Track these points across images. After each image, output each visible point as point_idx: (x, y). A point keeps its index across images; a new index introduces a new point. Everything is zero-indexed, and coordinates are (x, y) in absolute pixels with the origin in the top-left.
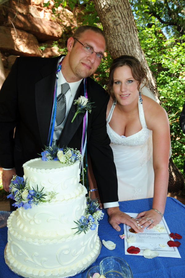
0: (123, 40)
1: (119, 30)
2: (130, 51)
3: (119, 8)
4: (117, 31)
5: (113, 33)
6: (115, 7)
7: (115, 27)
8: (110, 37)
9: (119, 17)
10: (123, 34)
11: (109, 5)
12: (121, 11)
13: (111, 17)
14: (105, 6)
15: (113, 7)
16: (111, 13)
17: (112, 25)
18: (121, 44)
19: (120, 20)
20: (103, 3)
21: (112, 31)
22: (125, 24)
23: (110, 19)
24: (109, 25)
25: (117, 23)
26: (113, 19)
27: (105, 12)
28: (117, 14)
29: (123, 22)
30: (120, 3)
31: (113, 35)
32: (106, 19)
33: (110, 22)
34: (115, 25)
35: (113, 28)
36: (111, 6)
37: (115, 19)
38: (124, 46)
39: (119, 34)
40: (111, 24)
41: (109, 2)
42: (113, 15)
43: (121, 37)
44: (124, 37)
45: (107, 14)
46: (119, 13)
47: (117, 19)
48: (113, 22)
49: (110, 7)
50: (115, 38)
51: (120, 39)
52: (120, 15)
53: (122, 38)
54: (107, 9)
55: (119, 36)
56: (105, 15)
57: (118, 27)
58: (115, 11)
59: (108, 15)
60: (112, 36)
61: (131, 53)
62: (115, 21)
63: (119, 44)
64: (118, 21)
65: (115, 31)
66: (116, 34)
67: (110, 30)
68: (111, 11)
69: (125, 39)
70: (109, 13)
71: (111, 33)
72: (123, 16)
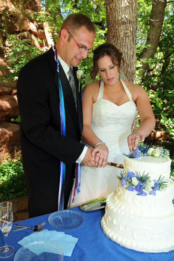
0: (128, 50)
1: (126, 41)
2: (130, 60)
3: (133, 23)
4: (124, 42)
5: (120, 43)
6: (130, 22)
7: (124, 38)
8: (117, 45)
9: (131, 31)
10: (129, 45)
11: (126, 19)
12: (133, 26)
13: (125, 29)
14: (123, 19)
15: (129, 22)
16: (125, 26)
17: (122, 36)
18: (125, 53)
19: (131, 33)
20: (121, 15)
21: (120, 40)
22: (133, 37)
23: (122, 30)
24: (119, 36)
25: (127, 35)
26: (125, 31)
27: (121, 24)
28: (130, 28)
29: (132, 35)
30: (134, 19)
31: (121, 45)
32: (119, 29)
33: (122, 33)
34: (125, 36)
35: (122, 38)
36: (128, 20)
37: (127, 32)
38: (127, 55)
39: (126, 44)
40: (121, 34)
41: (126, 17)
42: (126, 28)
43: (126, 48)
44: (129, 48)
45: (121, 26)
46: (131, 27)
47: (128, 31)
48: (124, 33)
49: (126, 21)
50: (121, 47)
51: (125, 48)
52: (132, 29)
53: (128, 48)
54: (124, 22)
55: (125, 46)
56: (119, 26)
57: (127, 38)
58: (129, 25)
59: (123, 27)
60: (119, 45)
61: (131, 61)
62: (126, 33)
63: (124, 52)
64: (128, 34)
65: (123, 42)
66: (123, 44)
67: (119, 40)
68: (126, 24)
69: (129, 50)
70: (124, 25)
71: (119, 42)
72: (134, 31)
